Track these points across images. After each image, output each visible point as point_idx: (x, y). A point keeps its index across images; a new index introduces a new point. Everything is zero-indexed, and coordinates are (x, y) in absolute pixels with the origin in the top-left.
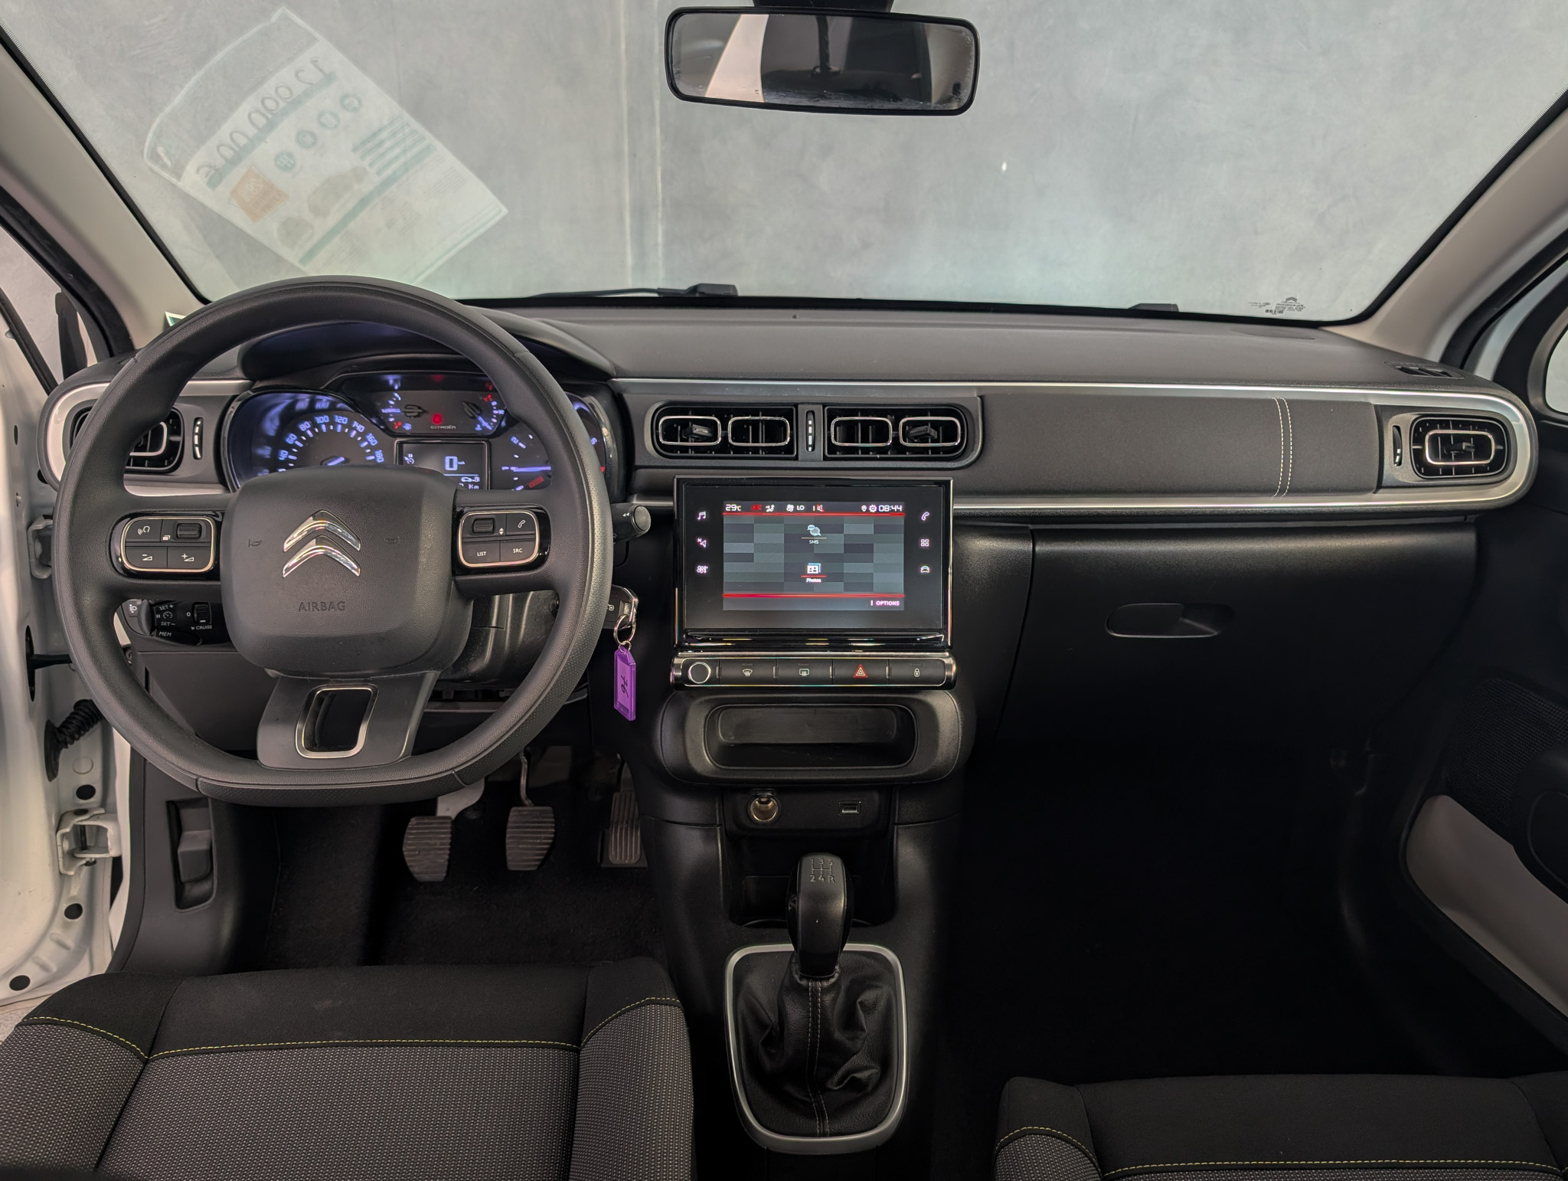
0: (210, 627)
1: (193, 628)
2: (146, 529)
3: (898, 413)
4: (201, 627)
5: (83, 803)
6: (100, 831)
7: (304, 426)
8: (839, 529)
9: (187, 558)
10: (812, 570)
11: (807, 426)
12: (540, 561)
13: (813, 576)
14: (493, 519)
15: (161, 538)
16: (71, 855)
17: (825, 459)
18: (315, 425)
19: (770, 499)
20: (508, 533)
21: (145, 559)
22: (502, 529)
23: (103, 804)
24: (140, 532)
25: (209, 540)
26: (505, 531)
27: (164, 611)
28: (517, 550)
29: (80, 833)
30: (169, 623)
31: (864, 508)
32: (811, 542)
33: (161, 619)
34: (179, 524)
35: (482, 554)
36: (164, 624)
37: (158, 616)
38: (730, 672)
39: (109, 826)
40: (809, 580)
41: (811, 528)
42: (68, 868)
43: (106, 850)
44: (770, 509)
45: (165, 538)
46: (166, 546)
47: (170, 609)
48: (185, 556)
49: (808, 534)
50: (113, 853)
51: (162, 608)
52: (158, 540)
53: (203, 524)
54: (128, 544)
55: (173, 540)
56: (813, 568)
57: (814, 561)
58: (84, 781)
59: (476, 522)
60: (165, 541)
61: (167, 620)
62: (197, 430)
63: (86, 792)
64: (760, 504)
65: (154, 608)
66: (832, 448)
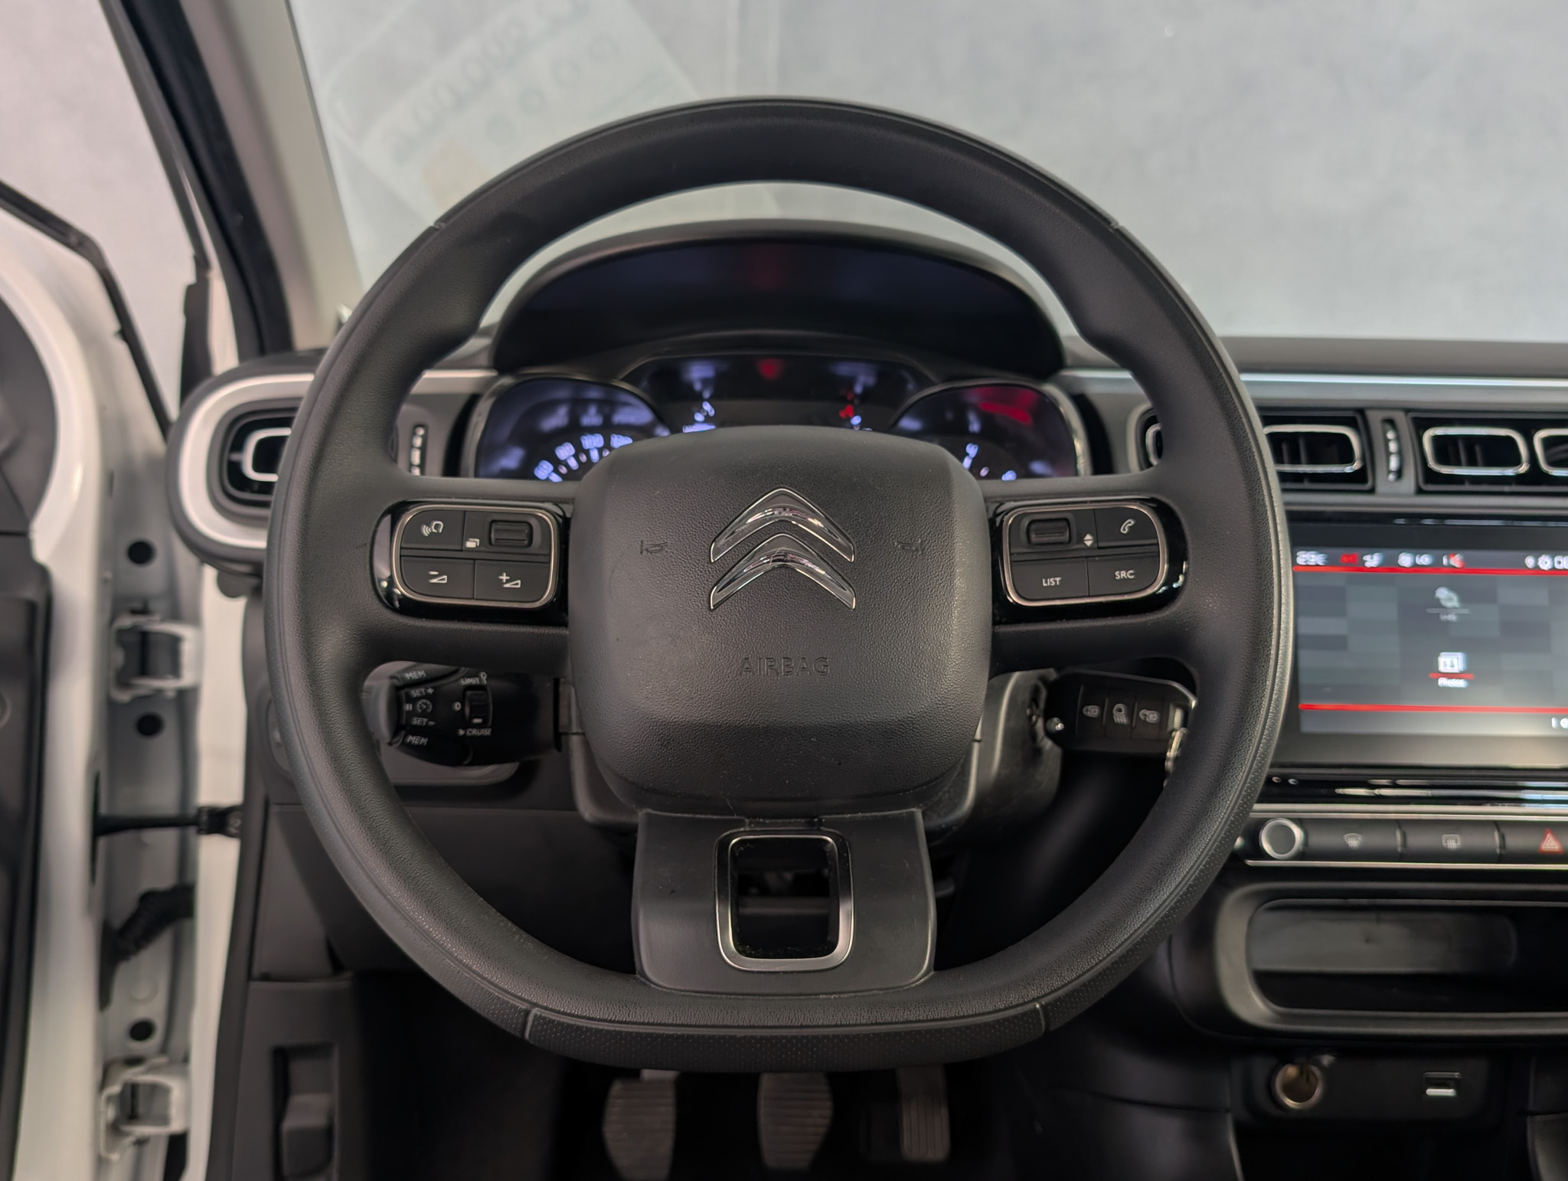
0: (487, 732)
1: (461, 732)
2: (437, 526)
3: (1528, 425)
4: (475, 732)
5: (138, 1047)
6: (158, 1091)
7: (565, 452)
8: (1490, 597)
9: (508, 581)
10: (1449, 663)
11: (1387, 441)
12: (1170, 596)
13: (1450, 676)
14: (1066, 520)
15: (462, 543)
16: (115, 1129)
17: (1420, 491)
18: (580, 450)
19: (1373, 546)
20: (1102, 544)
21: (434, 581)
22: (1088, 537)
23: (164, 1049)
24: (426, 531)
25: (547, 552)
26: (1096, 540)
27: (418, 699)
28: (1123, 574)
29: (132, 1091)
30: (425, 720)
31: (1530, 562)
32: (1444, 618)
33: (413, 713)
34: (494, 521)
35: (1052, 582)
36: (416, 721)
37: (408, 707)
38: (1324, 840)
39: (175, 1086)
40: (1443, 682)
41: (1443, 593)
42: (110, 1148)
43: (164, 1120)
44: (1372, 560)
45: (471, 544)
46: (472, 557)
47: (427, 696)
48: (504, 577)
49: (1437, 603)
50: (176, 1126)
51: (415, 693)
52: (458, 548)
53: (534, 522)
54: (405, 552)
55: (484, 549)
56: (1451, 662)
57: (1453, 648)
58: (141, 1013)
59: (1033, 526)
60: (471, 550)
61: (423, 714)
62: (418, 442)
63: (141, 1030)
64: (1356, 552)
65: (403, 692)
66: (1431, 476)
